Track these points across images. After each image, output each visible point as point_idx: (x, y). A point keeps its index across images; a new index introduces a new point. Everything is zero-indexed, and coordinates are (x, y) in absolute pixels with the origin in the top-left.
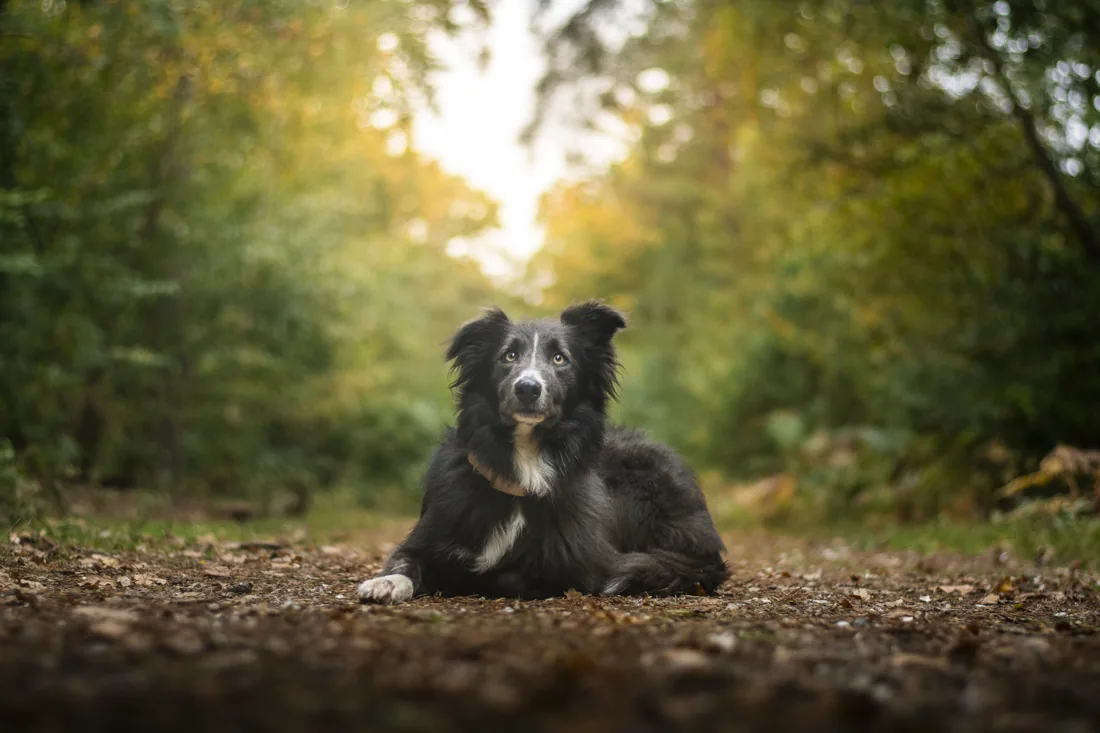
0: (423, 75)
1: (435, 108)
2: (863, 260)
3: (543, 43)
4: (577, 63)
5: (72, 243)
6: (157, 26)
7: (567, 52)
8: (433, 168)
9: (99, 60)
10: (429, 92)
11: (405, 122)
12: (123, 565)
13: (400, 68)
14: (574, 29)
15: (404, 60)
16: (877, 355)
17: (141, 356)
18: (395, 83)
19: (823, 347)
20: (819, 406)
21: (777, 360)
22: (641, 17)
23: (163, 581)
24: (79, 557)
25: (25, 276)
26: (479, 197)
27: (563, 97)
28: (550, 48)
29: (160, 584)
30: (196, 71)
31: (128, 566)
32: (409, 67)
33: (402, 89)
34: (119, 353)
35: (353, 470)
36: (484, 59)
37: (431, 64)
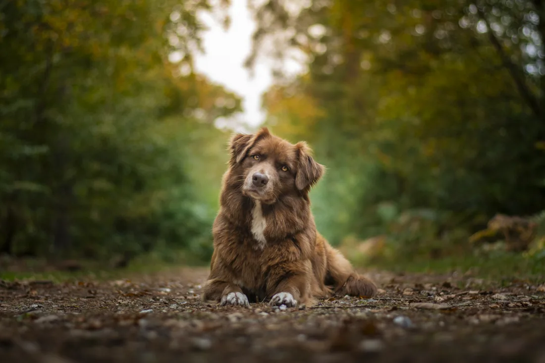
0: (195, 33)
1: (202, 51)
2: (416, 121)
3: (255, 13)
4: (273, 23)
7: (269, 17)
8: (204, 82)
10: (199, 41)
11: (188, 58)
13: (183, 30)
14: (271, 5)
15: (185, 25)
18: (181, 38)
20: (405, 199)
21: (382, 175)
26: (231, 96)
27: (268, 42)
28: (259, 16)
30: (56, 35)
32: (188, 29)
33: (184, 41)
35: (161, 243)
36: (227, 23)
37: (198, 27)
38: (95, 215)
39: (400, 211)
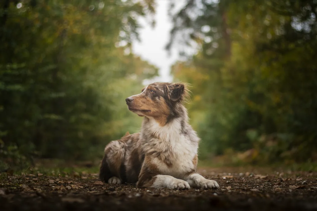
0: (135, 29)
1: (139, 39)
3: (172, 19)
4: (183, 24)
5: (32, 81)
6: (56, 13)
7: (180, 21)
8: (139, 59)
9: (38, 24)
10: (137, 35)
11: (129, 45)
12: (65, 182)
13: (128, 28)
14: (182, 14)
15: (129, 25)
16: (280, 111)
17: (54, 117)
18: (127, 32)
19: (263, 109)
20: (262, 127)
21: (249, 113)
22: (202, 10)
23: (82, 187)
24: (48, 180)
25: (18, 91)
26: (152, 67)
27: (179, 35)
28: (174, 20)
29: (81, 188)
30: (69, 27)
31: (66, 182)
32: (131, 27)
33: (129, 34)
34: (47, 116)
36: (153, 24)
37: (137, 26)
38: (81, 134)
39: (259, 135)
